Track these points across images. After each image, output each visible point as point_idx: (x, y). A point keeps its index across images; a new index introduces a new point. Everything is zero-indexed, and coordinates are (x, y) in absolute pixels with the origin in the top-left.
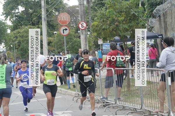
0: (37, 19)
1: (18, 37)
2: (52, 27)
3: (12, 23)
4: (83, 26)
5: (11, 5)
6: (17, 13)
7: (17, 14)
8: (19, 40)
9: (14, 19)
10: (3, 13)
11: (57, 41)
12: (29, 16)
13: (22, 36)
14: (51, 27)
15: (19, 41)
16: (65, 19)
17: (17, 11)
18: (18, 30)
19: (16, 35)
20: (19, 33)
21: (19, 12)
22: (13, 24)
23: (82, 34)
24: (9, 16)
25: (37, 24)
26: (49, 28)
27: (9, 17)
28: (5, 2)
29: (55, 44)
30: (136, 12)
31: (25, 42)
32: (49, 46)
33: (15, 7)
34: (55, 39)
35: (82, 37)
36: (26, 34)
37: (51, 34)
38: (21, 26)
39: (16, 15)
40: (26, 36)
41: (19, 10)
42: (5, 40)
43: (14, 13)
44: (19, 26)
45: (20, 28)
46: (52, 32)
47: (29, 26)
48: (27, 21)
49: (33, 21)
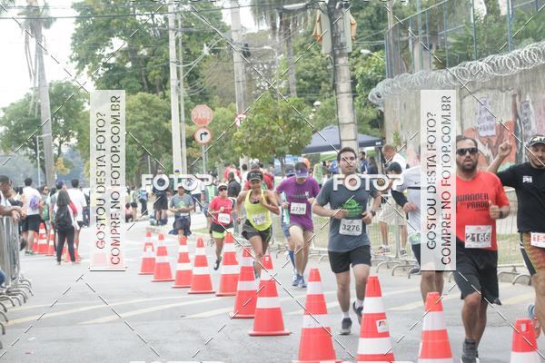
0: (160, 73)
3: (94, 82)
5: (92, 38)
6: (109, 56)
9: (101, 72)
10: (70, 57)
12: (141, 64)
17: (108, 50)
21: (113, 55)
24: (87, 64)
25: (161, 89)
27: (86, 66)
28: (76, 29)
32: (190, 148)
33: (103, 42)
41: (112, 48)
42: (79, 131)
43: (101, 57)
47: (139, 93)
48: (134, 79)
49: (150, 79)
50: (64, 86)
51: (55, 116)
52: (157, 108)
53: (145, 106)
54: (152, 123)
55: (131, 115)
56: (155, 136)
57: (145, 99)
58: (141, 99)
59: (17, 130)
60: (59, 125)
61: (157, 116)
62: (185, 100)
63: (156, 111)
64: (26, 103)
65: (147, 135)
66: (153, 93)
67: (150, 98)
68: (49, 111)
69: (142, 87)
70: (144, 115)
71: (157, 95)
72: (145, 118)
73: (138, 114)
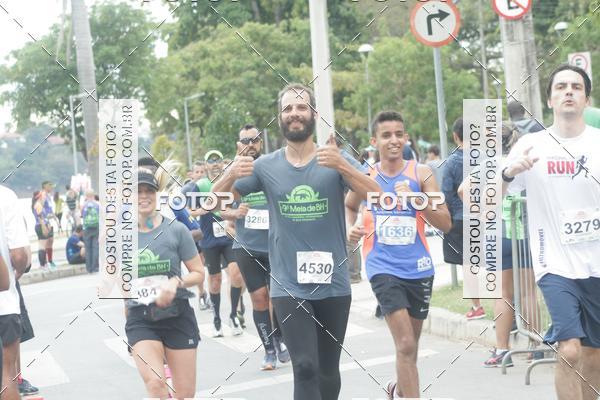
1: (202, 73)
2: (348, 27)
3: (172, 12)
4: (512, 4)
8: (204, 87)
11: (373, 85)
13: (221, 69)
14: (343, 27)
15: (206, 92)
18: (201, 43)
19: (192, 64)
20: (205, 55)
22: (177, 19)
23: (512, 40)
25: (283, 17)
29: (365, 101)
31: (232, 94)
32: (338, 111)
34: (367, 76)
36: (234, 60)
38: (215, 26)
40: (235, 68)
42: (147, 87)
44: (203, 24)
45: (207, 34)
46: (350, 47)
47: (247, 24)
49: (263, 4)
50: (117, 11)
51: (102, 63)
52: (277, 47)
53: (256, 44)
54: (269, 72)
57: (258, 34)
58: (251, 34)
59: (40, 88)
60: (110, 78)
61: (276, 60)
63: (275, 53)
64: (52, 42)
65: (262, 93)
66: (270, 24)
67: (264, 32)
68: (91, 53)
69: (250, 16)
70: (257, 59)
71: (277, 26)
72: (258, 65)
73: (245, 58)
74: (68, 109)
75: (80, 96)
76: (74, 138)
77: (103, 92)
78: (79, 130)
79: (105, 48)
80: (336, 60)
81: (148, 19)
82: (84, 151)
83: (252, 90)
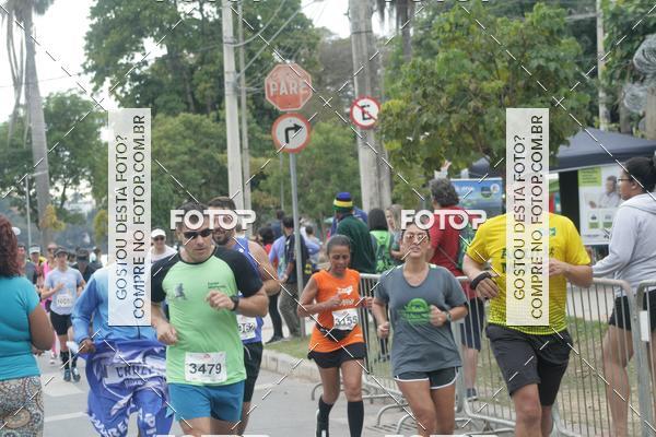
0: (212, 87)
3: (118, 102)
5: (115, 37)
6: (139, 65)
7: (138, 72)
9: (128, 87)
10: (84, 66)
11: (286, 170)
12: (186, 77)
13: (158, 153)
14: (266, 118)
16: (291, 89)
17: (138, 57)
21: (145, 63)
22: (123, 108)
23: (365, 144)
24: (108, 76)
25: (215, 109)
26: (257, 122)
27: (108, 79)
28: (92, 26)
29: (279, 183)
30: (548, 60)
32: (256, 191)
33: (130, 44)
34: (280, 162)
35: (366, 156)
37: (267, 143)
38: (155, 115)
39: (133, 75)
40: (170, 152)
41: (144, 55)
42: (93, 168)
43: (128, 66)
47: (182, 114)
48: (176, 97)
49: (197, 96)
50: (69, 102)
52: (207, 135)
53: (189, 132)
54: (200, 156)
55: (169, 145)
56: (205, 176)
57: (190, 123)
58: (184, 123)
60: (61, 159)
61: (207, 146)
62: (248, 123)
63: (206, 140)
65: (193, 175)
66: (202, 114)
67: (197, 122)
68: (45, 140)
69: (185, 106)
70: (189, 145)
71: (208, 117)
72: (190, 150)
73: (180, 144)
74: (24, 185)
75: (35, 175)
76: (29, 210)
77: (54, 174)
78: (33, 204)
79: (57, 134)
80: (258, 146)
81: (95, 109)
82: (37, 221)
83: (185, 172)
